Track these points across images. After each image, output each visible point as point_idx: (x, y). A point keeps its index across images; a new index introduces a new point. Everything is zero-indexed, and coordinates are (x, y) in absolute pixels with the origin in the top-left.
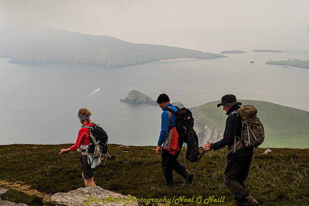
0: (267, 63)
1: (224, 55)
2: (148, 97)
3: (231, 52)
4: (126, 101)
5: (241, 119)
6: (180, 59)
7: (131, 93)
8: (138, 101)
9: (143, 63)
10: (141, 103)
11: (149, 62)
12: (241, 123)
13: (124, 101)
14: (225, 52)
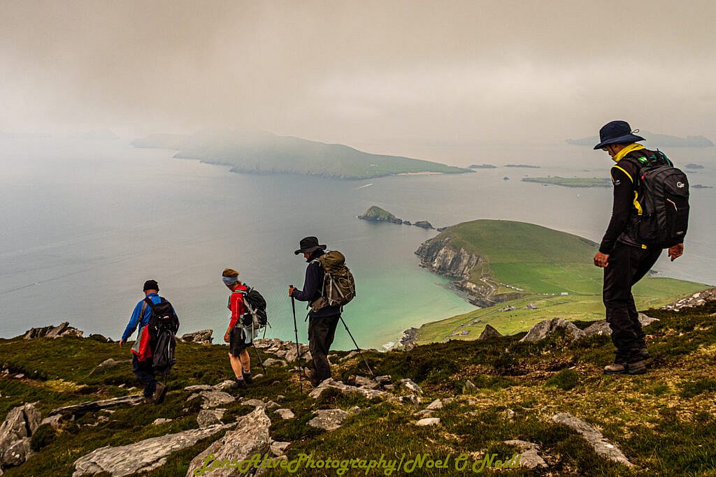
0: (524, 180)
1: (473, 169)
2: (390, 215)
3: (480, 167)
4: (365, 218)
5: (324, 270)
6: (423, 173)
7: (370, 209)
8: (378, 219)
9: (381, 176)
10: (382, 221)
11: (388, 175)
12: (324, 274)
13: (363, 218)
14: (473, 166)
